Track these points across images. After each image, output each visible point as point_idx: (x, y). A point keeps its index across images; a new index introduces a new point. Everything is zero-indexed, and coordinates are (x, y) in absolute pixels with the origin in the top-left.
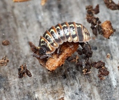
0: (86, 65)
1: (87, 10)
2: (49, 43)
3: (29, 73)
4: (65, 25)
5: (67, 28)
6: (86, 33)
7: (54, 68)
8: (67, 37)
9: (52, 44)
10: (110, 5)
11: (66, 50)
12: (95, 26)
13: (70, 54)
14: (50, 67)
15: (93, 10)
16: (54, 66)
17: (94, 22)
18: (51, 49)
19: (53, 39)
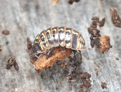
0: (72, 72)
1: (93, 21)
2: (42, 43)
3: (16, 67)
4: (62, 30)
5: (63, 32)
6: (81, 42)
7: (40, 68)
8: (61, 41)
9: (45, 44)
10: (115, 21)
11: (57, 54)
12: (94, 38)
13: (60, 58)
14: (37, 66)
15: (99, 22)
16: (41, 66)
17: (95, 34)
18: (42, 49)
19: (47, 40)
